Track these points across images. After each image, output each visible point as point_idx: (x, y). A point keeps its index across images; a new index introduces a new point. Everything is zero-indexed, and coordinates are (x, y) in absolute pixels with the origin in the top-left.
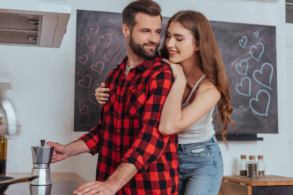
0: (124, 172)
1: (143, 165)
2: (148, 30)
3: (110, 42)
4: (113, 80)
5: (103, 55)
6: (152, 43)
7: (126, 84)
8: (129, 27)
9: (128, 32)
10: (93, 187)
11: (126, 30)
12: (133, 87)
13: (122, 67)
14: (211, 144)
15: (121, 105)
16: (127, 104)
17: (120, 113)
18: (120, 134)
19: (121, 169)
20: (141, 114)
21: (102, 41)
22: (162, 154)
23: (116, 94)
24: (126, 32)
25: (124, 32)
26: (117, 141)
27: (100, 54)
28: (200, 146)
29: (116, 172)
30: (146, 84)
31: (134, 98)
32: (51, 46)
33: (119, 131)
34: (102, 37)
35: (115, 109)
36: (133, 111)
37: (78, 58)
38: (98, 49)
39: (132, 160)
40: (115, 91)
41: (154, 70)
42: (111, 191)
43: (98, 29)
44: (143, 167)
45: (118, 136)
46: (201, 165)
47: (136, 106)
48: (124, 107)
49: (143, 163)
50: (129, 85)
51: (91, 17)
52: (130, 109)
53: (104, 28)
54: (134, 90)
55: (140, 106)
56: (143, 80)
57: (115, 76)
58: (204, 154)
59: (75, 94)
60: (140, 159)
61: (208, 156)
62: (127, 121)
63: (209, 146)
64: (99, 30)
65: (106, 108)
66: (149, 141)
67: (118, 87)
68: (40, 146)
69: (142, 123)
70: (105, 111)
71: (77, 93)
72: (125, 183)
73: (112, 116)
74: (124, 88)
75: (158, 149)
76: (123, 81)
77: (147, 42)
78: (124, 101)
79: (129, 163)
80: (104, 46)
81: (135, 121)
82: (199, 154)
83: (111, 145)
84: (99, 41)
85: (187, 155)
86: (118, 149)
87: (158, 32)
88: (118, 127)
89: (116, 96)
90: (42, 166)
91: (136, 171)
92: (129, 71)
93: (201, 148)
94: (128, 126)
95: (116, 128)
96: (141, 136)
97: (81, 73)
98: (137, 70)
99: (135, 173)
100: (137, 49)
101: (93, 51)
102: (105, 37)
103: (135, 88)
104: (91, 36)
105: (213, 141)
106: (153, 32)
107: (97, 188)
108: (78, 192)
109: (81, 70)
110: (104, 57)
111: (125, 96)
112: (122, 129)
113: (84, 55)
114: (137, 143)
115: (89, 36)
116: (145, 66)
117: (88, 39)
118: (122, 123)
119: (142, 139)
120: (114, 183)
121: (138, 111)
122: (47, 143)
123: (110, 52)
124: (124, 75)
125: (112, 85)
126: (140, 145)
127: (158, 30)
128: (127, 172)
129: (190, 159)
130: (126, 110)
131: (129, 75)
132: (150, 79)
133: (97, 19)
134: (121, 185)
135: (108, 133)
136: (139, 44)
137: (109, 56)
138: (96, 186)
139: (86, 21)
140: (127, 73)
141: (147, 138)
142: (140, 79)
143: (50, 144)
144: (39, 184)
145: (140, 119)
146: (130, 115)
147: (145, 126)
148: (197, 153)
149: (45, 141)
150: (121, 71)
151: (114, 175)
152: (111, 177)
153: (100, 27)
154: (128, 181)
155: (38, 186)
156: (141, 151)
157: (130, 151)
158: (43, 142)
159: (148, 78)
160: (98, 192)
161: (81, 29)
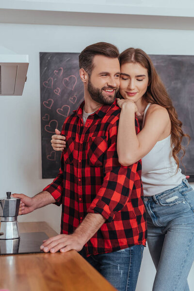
0: (91, 223)
1: (110, 214)
2: (107, 74)
3: (75, 84)
4: (71, 127)
5: (68, 98)
6: (111, 87)
7: (85, 130)
8: (86, 72)
9: (86, 77)
10: (60, 241)
11: (84, 74)
12: (92, 134)
13: (79, 113)
14: (184, 189)
15: (81, 153)
16: (87, 152)
17: (80, 161)
18: (81, 183)
19: (88, 220)
20: (103, 162)
21: (67, 83)
22: (128, 202)
23: (75, 142)
24: (84, 78)
25: (82, 77)
26: (79, 190)
27: (65, 97)
28: (173, 194)
29: (82, 224)
30: (106, 131)
31: (94, 146)
32: (13, 94)
33: (80, 180)
34: (67, 79)
35: (75, 157)
36: (94, 159)
37: (43, 102)
38: (63, 93)
39: (98, 210)
40: (74, 139)
41: (113, 116)
42: (79, 244)
43: (62, 71)
44: (110, 217)
45: (80, 186)
46: (178, 214)
47: (96, 154)
48: (84, 155)
49: (110, 213)
50: (88, 132)
51: (54, 59)
52: (91, 157)
53: (69, 70)
54: (94, 138)
55: (100, 154)
56: (102, 127)
57: (72, 123)
58: (180, 202)
59: (42, 140)
60: (106, 208)
61: (184, 203)
62: (88, 169)
63: (183, 192)
64: (64, 73)
65: (66, 157)
66: (114, 189)
67: (77, 134)
68: (6, 199)
69: (105, 171)
70: (65, 160)
71: (44, 139)
72: (92, 235)
73: (72, 165)
74: (83, 135)
75: (123, 196)
76: (82, 128)
77: (106, 85)
78: (84, 149)
79: (95, 213)
80: (70, 88)
81: (96, 169)
82: (174, 202)
83: (73, 195)
84: (63, 83)
85: (162, 206)
86: (80, 199)
87: (117, 76)
88: (78, 177)
89: (75, 144)
90: (9, 219)
91: (104, 221)
92: (87, 117)
93: (175, 195)
94: (89, 175)
95: (77, 177)
96: (105, 184)
97: (47, 118)
98: (96, 117)
99: (102, 224)
100: (96, 93)
101: (58, 94)
102: (70, 79)
103: (95, 135)
104: (55, 79)
105: (186, 186)
106: (112, 76)
107: (63, 243)
108: (45, 247)
109: (46, 114)
110: (70, 100)
111: (85, 144)
112: (83, 178)
113: (50, 99)
114: (102, 192)
115: (54, 79)
116: (103, 111)
117: (52, 83)
118: (83, 172)
119: (107, 188)
120: (81, 235)
121: (99, 159)
122: (13, 195)
123: (75, 94)
124: (81, 122)
125: (70, 133)
126: (105, 194)
127: (117, 73)
128: (94, 222)
129: (166, 210)
130: (87, 158)
131: (87, 121)
132: (109, 125)
133: (61, 61)
134: (89, 237)
135: (69, 182)
136: (97, 89)
137: (74, 98)
138: (63, 240)
139: (49, 63)
140: (85, 119)
141: (112, 185)
142: (99, 125)
143: (15, 196)
144: (7, 238)
145: (102, 166)
146: (91, 163)
147: (109, 174)
148: (171, 202)
149: (10, 193)
150: (78, 118)
151: (80, 226)
152: (78, 229)
153: (64, 69)
154: (96, 232)
155: (6, 239)
156: (106, 200)
157: (96, 201)
158: (9, 194)
159: (107, 124)
160: (65, 247)
161: (45, 72)
